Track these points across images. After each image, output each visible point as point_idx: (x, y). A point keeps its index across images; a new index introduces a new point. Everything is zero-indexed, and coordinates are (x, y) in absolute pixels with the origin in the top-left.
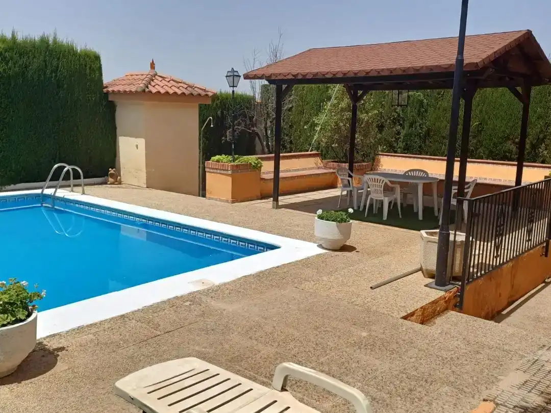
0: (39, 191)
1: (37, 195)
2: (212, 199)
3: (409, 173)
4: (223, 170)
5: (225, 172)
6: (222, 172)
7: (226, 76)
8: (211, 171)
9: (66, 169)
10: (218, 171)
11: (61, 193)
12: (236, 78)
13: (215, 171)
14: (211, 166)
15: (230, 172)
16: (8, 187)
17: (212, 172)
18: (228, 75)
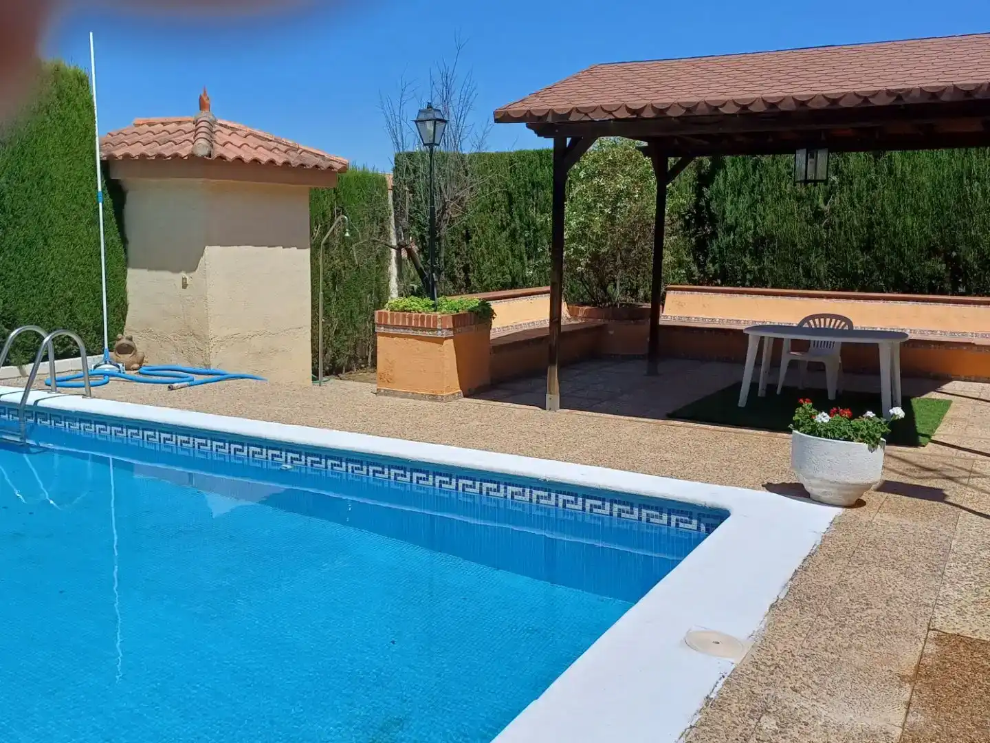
2: (394, 394)
3: (811, 322)
4: (423, 329)
5: (429, 334)
6: (420, 333)
7: (416, 122)
8: (391, 331)
10: (411, 332)
12: (440, 126)
13: (401, 331)
14: (392, 320)
17: (393, 336)
18: (422, 117)
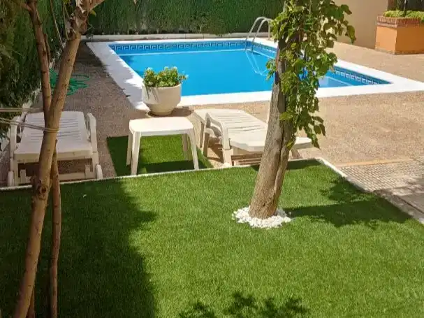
0: (244, 39)
1: (244, 42)
2: (380, 50)
4: (391, 24)
5: (392, 26)
8: (381, 24)
9: (263, 21)
10: (387, 25)
11: (258, 40)
13: (384, 25)
14: (382, 20)
15: (396, 26)
16: (226, 35)
17: (381, 26)
